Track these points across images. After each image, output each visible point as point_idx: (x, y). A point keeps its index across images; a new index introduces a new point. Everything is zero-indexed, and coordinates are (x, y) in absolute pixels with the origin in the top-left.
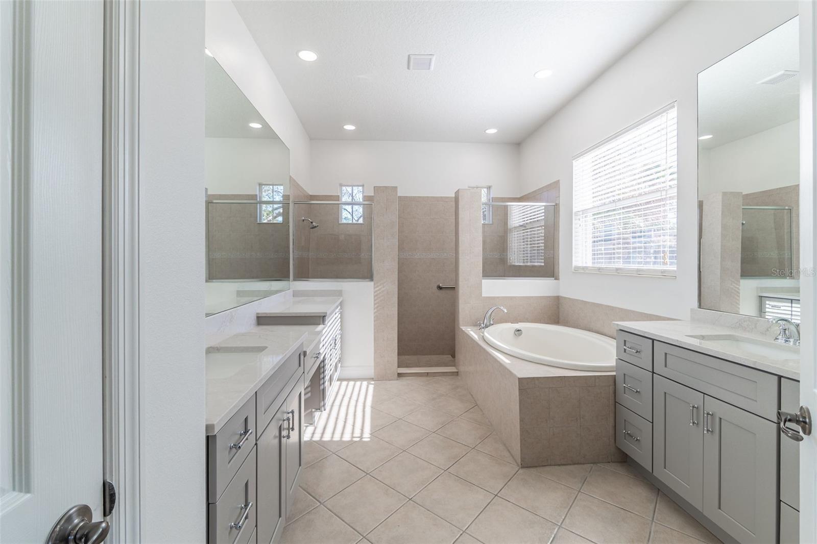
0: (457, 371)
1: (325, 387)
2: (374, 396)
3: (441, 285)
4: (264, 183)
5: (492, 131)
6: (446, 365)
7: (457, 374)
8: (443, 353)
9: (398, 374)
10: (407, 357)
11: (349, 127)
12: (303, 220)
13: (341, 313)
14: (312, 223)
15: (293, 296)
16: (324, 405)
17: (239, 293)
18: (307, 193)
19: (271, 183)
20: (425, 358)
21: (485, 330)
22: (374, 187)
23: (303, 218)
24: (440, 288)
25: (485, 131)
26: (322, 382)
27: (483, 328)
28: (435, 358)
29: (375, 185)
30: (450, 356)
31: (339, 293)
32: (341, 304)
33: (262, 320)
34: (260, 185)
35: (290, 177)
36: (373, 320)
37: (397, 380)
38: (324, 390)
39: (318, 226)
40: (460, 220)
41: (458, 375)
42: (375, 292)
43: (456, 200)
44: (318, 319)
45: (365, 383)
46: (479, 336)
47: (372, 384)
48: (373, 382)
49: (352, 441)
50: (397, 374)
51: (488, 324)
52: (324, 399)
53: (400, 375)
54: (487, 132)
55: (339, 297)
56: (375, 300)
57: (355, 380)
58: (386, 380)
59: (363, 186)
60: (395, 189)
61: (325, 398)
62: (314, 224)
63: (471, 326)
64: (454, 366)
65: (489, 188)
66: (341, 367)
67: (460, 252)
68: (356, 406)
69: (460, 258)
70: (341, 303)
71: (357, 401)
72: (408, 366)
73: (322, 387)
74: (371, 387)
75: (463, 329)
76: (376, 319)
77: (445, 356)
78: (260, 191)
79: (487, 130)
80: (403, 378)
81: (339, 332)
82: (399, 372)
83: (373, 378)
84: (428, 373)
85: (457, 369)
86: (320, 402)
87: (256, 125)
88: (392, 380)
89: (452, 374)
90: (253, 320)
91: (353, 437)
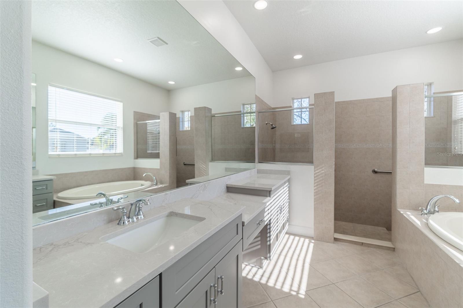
0: (394, 247)
1: (271, 244)
2: (313, 254)
3: (376, 170)
4: (246, 103)
5: (434, 31)
6: (381, 239)
7: (394, 249)
8: (377, 225)
9: (335, 238)
10: (344, 223)
11: (298, 57)
12: (267, 124)
13: (289, 187)
14: (272, 125)
15: (258, 173)
16: (270, 257)
17: (227, 169)
18: (270, 106)
19: (250, 103)
20: (360, 227)
21: (430, 217)
22: (315, 94)
23: (267, 123)
24: (375, 172)
25: (426, 33)
26: (268, 239)
27: (426, 214)
28: (370, 228)
29: (315, 93)
30: (385, 229)
31: (288, 173)
32: (289, 181)
33: (230, 189)
34: (244, 105)
35: (256, 95)
36: (313, 195)
37: (334, 243)
38: (270, 246)
39: (276, 127)
40: (398, 114)
41: (394, 251)
42: (315, 174)
43: (394, 99)
44: (266, 193)
45: (307, 241)
46: (421, 221)
47: (313, 243)
48: (313, 241)
49: (289, 293)
50: (333, 239)
51: (432, 210)
52: (269, 252)
53: (336, 239)
54: (429, 32)
55: (288, 176)
56: (315, 180)
57: (300, 236)
58: (324, 241)
59: (309, 98)
60: (332, 93)
61: (271, 252)
62: (273, 125)
63: (410, 209)
64: (390, 240)
65: (430, 85)
66: (289, 224)
67: (398, 142)
68: (297, 260)
69: (398, 147)
70: (289, 179)
71: (299, 256)
72: (344, 233)
73: (268, 243)
74: (312, 245)
75: (402, 212)
76: (316, 194)
77: (380, 228)
78: (244, 108)
79: (428, 31)
80: (339, 242)
81: (287, 200)
82: (335, 237)
83: (313, 238)
84: (362, 243)
85: (393, 245)
86: (267, 254)
87: (239, 69)
88: (329, 242)
89: (389, 248)
90: (224, 189)
91: (291, 290)
